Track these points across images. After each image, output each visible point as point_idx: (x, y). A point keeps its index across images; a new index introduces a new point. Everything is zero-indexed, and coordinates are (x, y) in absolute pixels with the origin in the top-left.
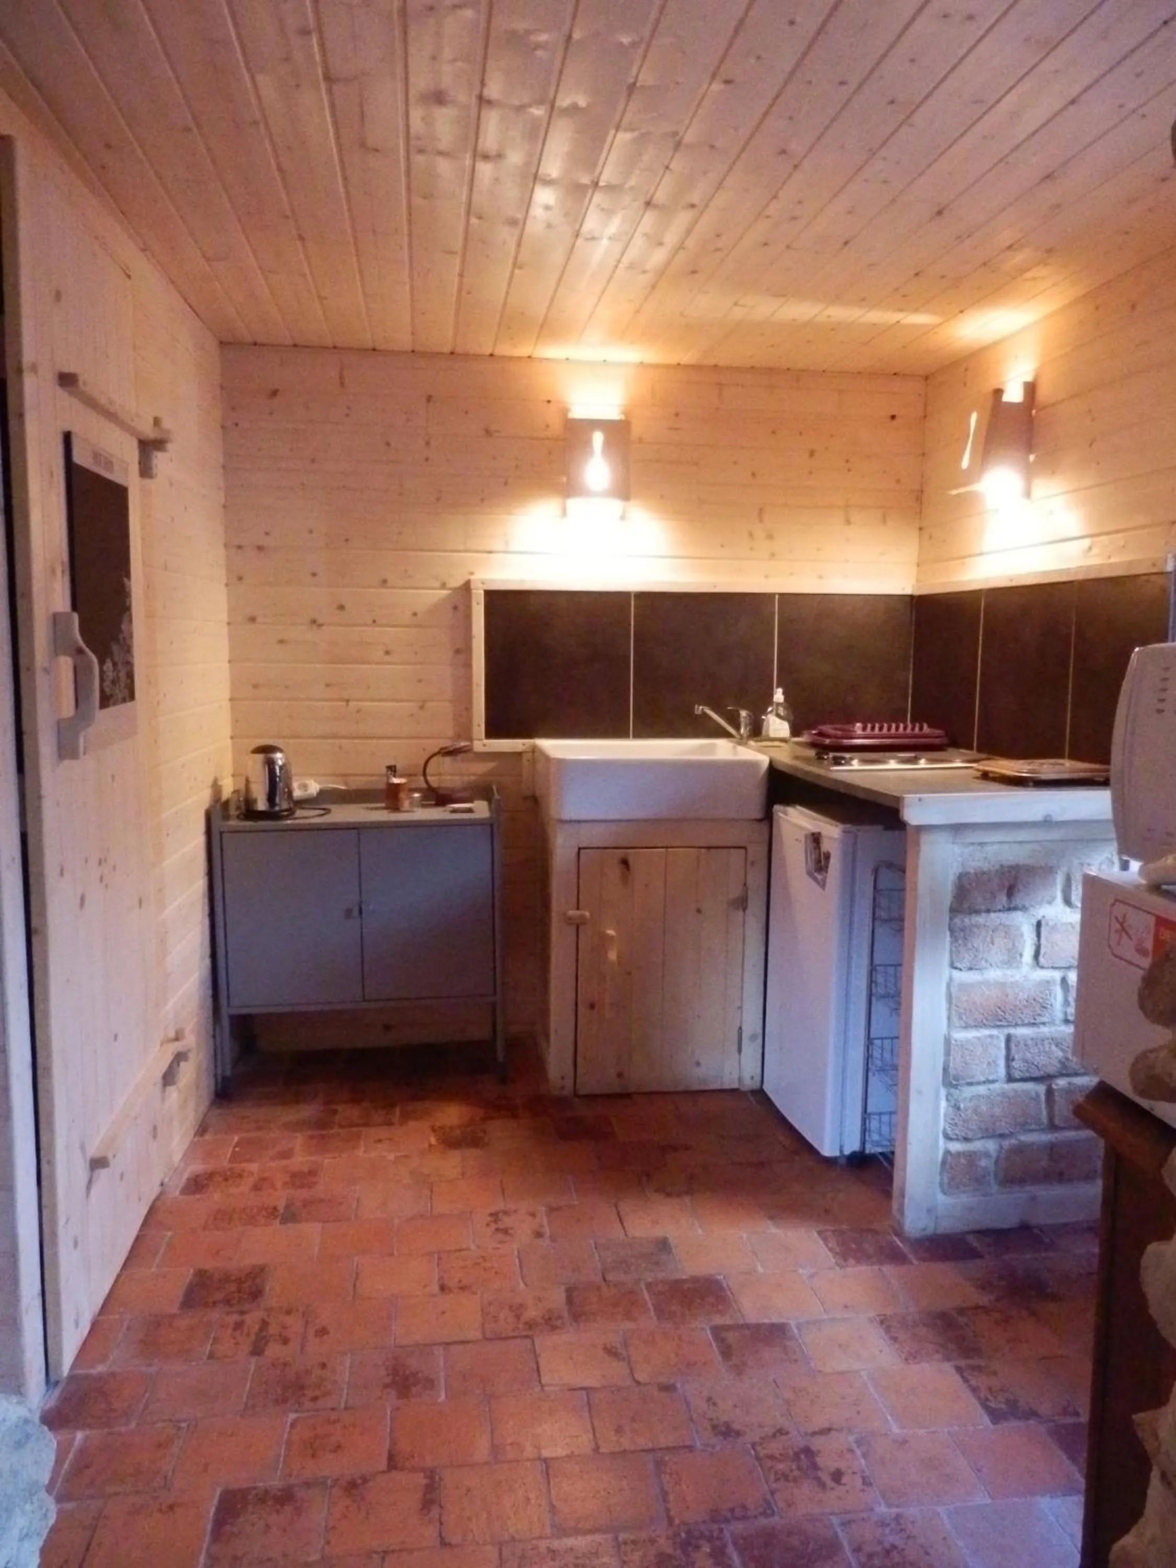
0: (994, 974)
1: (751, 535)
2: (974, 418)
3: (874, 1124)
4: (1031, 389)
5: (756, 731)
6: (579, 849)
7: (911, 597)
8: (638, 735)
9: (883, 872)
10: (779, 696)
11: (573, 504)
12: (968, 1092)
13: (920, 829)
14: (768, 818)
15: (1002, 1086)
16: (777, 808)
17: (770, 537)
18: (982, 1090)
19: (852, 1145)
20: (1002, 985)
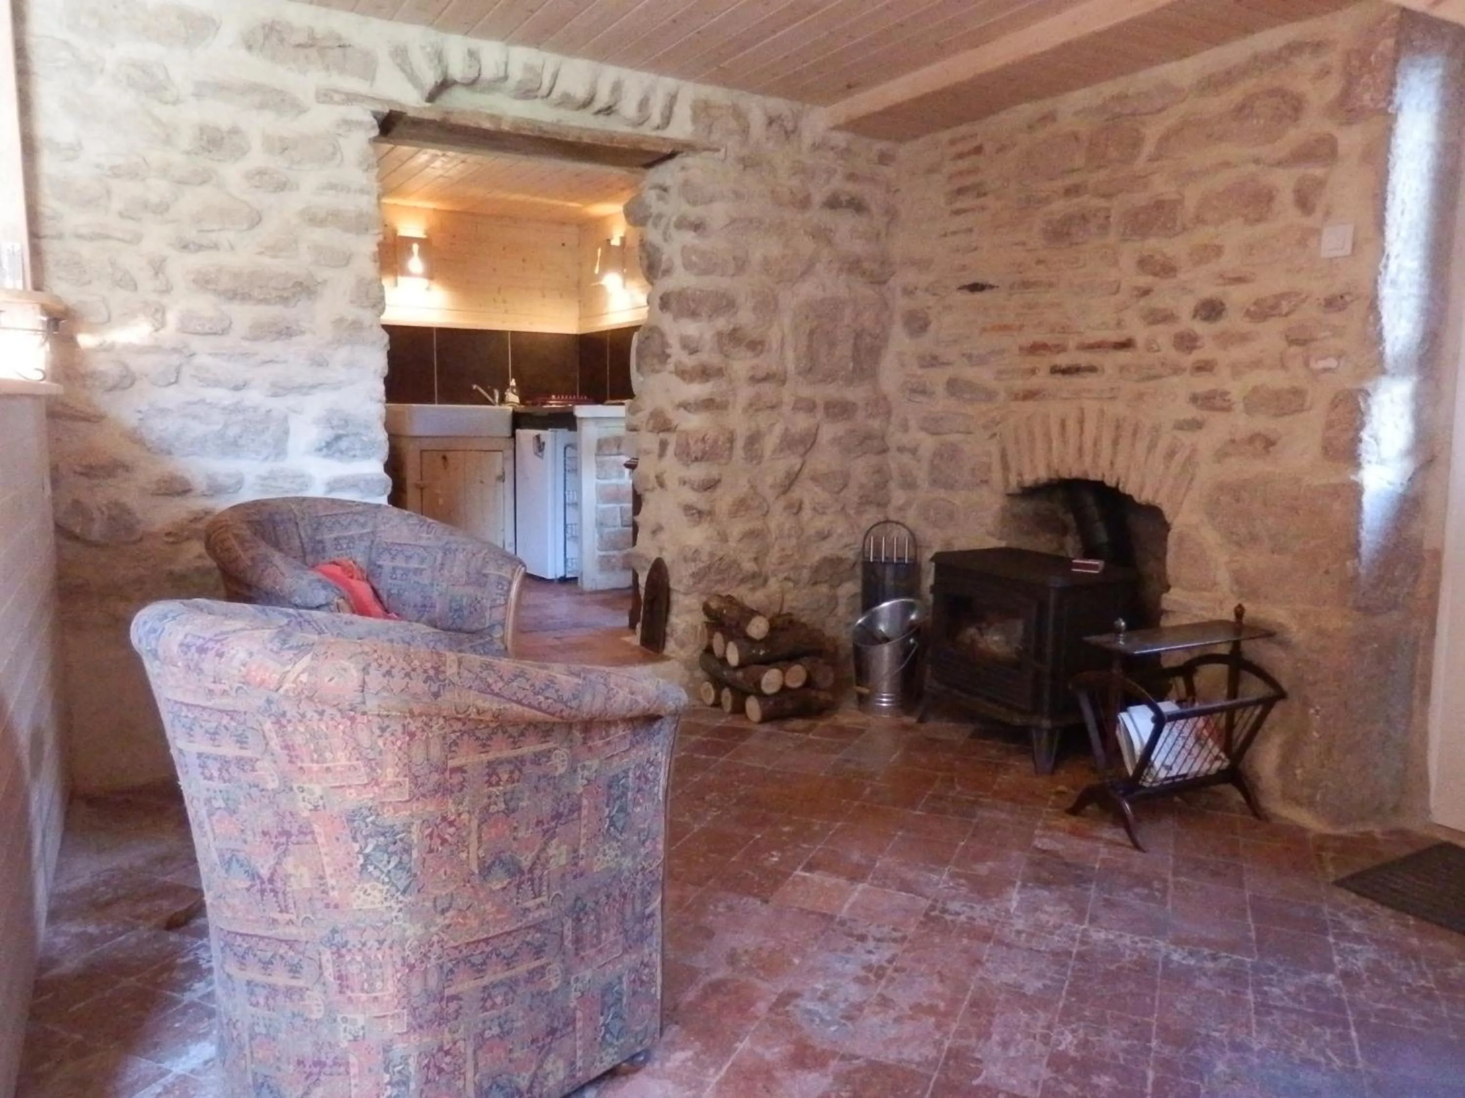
0: (614, 481)
1: (495, 300)
2: (599, 251)
3: (569, 564)
4: (623, 240)
5: (502, 400)
6: (422, 451)
7: (576, 336)
8: (440, 402)
9: (568, 449)
10: (513, 383)
11: (401, 279)
12: (606, 530)
13: (582, 418)
14: (514, 435)
15: (621, 528)
16: (518, 431)
17: (504, 302)
18: (612, 529)
19: (561, 574)
20: (617, 486)
